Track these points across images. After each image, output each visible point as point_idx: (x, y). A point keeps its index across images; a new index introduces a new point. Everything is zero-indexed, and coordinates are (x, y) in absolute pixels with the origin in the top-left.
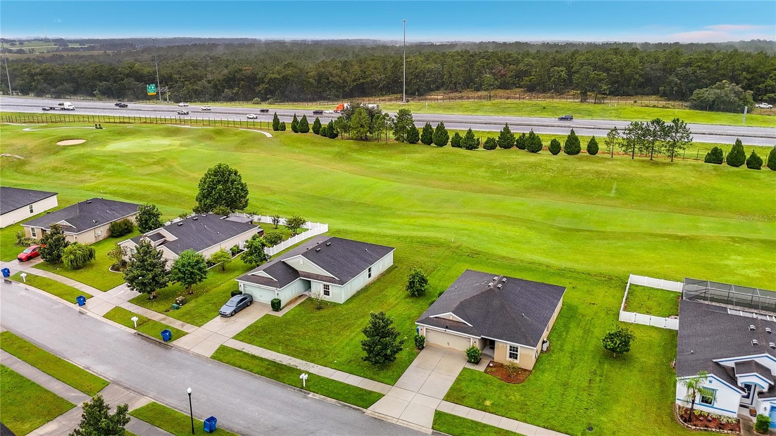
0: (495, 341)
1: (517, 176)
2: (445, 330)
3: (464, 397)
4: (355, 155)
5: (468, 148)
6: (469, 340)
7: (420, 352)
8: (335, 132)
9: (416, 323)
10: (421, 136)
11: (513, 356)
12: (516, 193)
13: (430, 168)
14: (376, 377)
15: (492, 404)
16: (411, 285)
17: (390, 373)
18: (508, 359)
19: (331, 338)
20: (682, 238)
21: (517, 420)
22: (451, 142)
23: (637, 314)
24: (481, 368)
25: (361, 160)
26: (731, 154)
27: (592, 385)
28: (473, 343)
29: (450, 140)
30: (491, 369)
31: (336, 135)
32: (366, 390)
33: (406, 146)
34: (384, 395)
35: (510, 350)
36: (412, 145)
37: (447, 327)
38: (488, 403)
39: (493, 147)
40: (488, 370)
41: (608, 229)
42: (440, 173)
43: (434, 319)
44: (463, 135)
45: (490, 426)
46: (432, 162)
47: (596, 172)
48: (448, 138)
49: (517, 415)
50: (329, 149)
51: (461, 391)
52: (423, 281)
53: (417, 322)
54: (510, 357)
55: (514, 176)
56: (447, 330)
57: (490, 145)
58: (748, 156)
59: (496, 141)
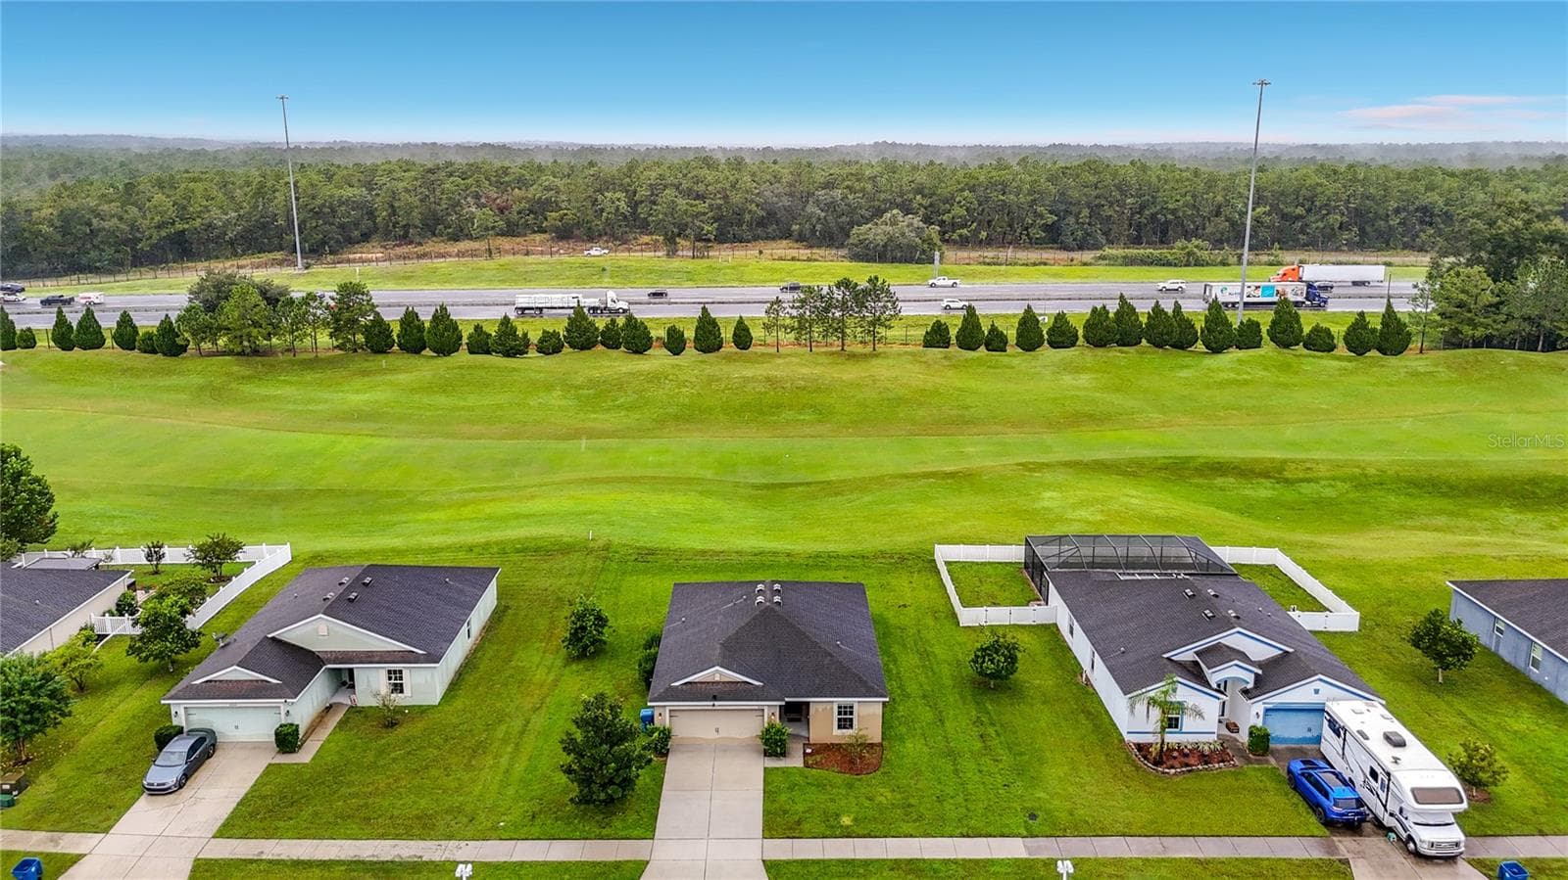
0: (808, 703)
1: (629, 399)
2: (711, 703)
3: (799, 823)
4: (249, 389)
5: (508, 354)
6: (759, 714)
7: (666, 761)
8: (179, 341)
9: (649, 704)
10: (398, 336)
11: (845, 723)
12: (639, 432)
13: (442, 400)
14: (604, 832)
15: (855, 820)
16: (577, 632)
17: (632, 818)
18: (837, 732)
19: (459, 779)
20: (952, 475)
21: (911, 836)
22: (467, 344)
23: (988, 608)
24: (795, 761)
25: (266, 398)
26: (962, 330)
27: (989, 743)
28: (769, 718)
29: (465, 340)
30: (814, 757)
31: (184, 349)
32: (605, 864)
33: (366, 360)
34: (648, 862)
35: (840, 713)
36: (379, 357)
37: (715, 698)
38: (846, 820)
39: (557, 349)
40: (810, 762)
41: (832, 476)
42: (471, 409)
43: (684, 687)
44: (492, 330)
45: (877, 860)
46: (445, 387)
47: (768, 379)
48: (461, 338)
49: (906, 828)
50: (174, 380)
51: (785, 812)
52: (601, 621)
53: (650, 701)
54: (840, 727)
55: (622, 400)
56: (716, 703)
57: (550, 346)
58: (986, 333)
59: (561, 336)
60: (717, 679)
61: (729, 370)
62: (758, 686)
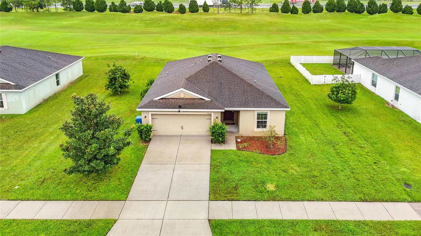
0: (238, 112)
1: (164, 24)
2: (178, 110)
3: (236, 188)
4: (29, 20)
5: (123, 12)
6: (208, 117)
7: (148, 146)
8: (9, 6)
9: (137, 110)
10: (85, 6)
11: (262, 122)
12: (168, 33)
13: (97, 24)
15: (277, 186)
16: (112, 81)
17: (114, 183)
18: (256, 130)
21: (322, 200)
22: (109, 8)
24: (231, 146)
25: (35, 23)
26: (283, 6)
27: (351, 137)
28: (214, 120)
29: (108, 7)
30: (243, 144)
31: (10, 9)
33: (73, 13)
34: (115, 221)
35: (258, 118)
36: (78, 12)
37: (180, 107)
38: (271, 187)
39: (140, 11)
40: (241, 147)
42: (106, 26)
43: (161, 101)
44: (117, 4)
46: (98, 20)
47: (215, 18)
48: (107, 6)
50: (6, 18)
51: (226, 180)
53: (138, 108)
54: (258, 127)
55: (161, 24)
56: (181, 110)
57: (138, 10)
58: (291, 8)
59: (142, 7)
60: (182, 96)
61: (200, 16)
62: (208, 101)
